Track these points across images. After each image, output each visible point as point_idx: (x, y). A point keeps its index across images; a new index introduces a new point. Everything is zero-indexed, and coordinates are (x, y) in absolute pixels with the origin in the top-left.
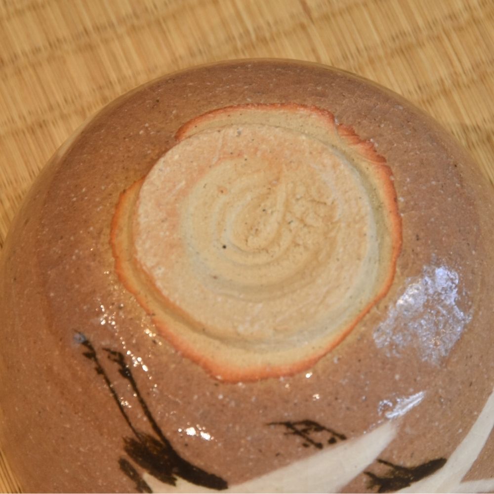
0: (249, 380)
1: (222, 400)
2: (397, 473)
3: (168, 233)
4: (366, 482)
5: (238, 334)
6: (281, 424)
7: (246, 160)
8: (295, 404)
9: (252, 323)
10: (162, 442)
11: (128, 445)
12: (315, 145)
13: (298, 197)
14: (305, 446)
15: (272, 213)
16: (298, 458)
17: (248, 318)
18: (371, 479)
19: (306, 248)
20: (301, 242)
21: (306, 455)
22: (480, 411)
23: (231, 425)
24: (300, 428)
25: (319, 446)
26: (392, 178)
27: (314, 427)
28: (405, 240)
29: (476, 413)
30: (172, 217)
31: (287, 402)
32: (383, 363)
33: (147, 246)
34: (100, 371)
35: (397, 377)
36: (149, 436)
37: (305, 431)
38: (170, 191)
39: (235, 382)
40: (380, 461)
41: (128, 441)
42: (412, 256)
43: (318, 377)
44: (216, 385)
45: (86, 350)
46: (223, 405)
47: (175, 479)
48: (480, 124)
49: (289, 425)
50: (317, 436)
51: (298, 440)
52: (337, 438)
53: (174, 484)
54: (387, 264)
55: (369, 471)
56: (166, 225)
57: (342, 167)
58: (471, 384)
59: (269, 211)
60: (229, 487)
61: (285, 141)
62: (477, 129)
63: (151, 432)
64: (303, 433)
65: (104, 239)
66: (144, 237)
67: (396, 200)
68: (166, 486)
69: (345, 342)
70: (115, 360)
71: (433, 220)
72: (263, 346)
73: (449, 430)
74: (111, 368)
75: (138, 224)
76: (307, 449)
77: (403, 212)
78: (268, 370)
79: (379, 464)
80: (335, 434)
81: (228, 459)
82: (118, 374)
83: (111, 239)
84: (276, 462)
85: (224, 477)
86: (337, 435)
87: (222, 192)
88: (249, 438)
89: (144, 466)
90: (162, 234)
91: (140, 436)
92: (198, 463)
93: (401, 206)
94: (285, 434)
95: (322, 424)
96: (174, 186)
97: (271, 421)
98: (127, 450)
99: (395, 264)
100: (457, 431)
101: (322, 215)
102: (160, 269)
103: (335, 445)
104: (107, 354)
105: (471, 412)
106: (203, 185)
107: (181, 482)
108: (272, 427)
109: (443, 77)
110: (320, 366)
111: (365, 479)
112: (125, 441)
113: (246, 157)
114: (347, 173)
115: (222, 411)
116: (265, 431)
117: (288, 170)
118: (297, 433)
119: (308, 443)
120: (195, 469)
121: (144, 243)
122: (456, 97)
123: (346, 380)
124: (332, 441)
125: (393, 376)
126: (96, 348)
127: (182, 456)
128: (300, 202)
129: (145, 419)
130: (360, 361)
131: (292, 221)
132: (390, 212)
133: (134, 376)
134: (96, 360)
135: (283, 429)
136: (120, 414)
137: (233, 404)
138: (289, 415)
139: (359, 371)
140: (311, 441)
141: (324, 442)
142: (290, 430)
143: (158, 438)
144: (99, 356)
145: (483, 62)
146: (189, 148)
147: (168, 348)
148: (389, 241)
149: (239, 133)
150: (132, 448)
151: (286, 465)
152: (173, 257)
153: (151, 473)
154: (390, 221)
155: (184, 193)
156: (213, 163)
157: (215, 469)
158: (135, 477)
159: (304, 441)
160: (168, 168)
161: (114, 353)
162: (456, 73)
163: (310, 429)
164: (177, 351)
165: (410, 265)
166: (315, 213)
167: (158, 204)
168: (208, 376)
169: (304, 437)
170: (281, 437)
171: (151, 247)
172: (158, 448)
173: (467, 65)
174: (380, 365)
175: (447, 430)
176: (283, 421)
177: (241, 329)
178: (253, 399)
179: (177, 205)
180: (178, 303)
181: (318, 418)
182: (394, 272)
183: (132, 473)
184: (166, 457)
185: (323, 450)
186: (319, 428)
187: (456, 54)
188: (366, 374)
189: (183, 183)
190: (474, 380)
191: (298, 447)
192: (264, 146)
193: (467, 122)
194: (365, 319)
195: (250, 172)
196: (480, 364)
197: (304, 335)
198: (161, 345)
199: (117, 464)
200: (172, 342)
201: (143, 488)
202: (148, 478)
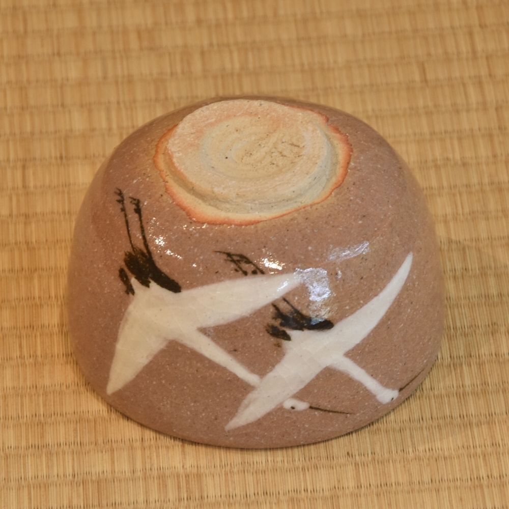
0: (212, 223)
1: (191, 231)
2: (295, 315)
3: (192, 139)
4: (271, 313)
5: (213, 192)
6: (224, 253)
7: (259, 118)
8: (237, 243)
9: (224, 189)
10: (147, 254)
11: (127, 257)
12: (306, 119)
13: (284, 141)
14: (236, 270)
15: (264, 147)
17: (223, 186)
18: (276, 311)
19: (277, 166)
20: (275, 163)
21: (235, 277)
22: (366, 303)
23: (192, 247)
24: (235, 258)
25: (245, 273)
26: (351, 153)
27: (245, 260)
28: (345, 182)
29: (362, 302)
30: (199, 133)
31: (232, 240)
32: (303, 237)
33: (176, 142)
34: (123, 210)
35: (310, 248)
36: (140, 250)
37: (238, 261)
38: (204, 121)
39: (203, 223)
40: (285, 300)
41: (128, 254)
42: (346, 191)
43: (257, 231)
44: (191, 223)
45: (119, 198)
46: (191, 235)
47: (150, 282)
48: (461, 241)
49: (229, 255)
50: (245, 266)
51: (233, 266)
52: (258, 271)
53: (148, 286)
54: (328, 190)
55: (276, 304)
56: (193, 136)
57: (318, 132)
58: (362, 278)
59: (263, 146)
60: (182, 290)
61: (288, 114)
62: (458, 242)
63: (142, 247)
64: (237, 262)
65: (154, 143)
66: (176, 137)
67: (348, 163)
68: (144, 287)
69: (282, 218)
70: (134, 204)
71: (369, 180)
72: (228, 206)
73: (338, 302)
74: (130, 208)
75: (176, 132)
76: (237, 273)
77: (350, 169)
78: (226, 220)
79: (283, 301)
80: (258, 268)
81: (185, 269)
82: (133, 211)
83: (158, 144)
84: (215, 277)
85: (180, 283)
86: (259, 269)
87: (237, 131)
88: (201, 258)
89: (133, 272)
90: (188, 139)
91: (135, 250)
92: (165, 270)
93: (350, 166)
94: (225, 260)
95: (251, 259)
96: (208, 120)
97: (219, 250)
98: (125, 261)
99: (333, 191)
100: (345, 306)
101: (295, 152)
102: (179, 153)
103: (256, 276)
104: (131, 200)
105: (358, 299)
106: (227, 125)
107: (153, 285)
108: (218, 254)
109: (448, 213)
110: (260, 225)
111: (272, 309)
112: (126, 255)
113: (259, 116)
114: (320, 135)
115: (189, 238)
116: (213, 256)
117: (283, 127)
118: (233, 261)
119: (238, 269)
120: (163, 275)
121: (175, 140)
122: (451, 225)
123: (275, 238)
124: (254, 273)
125: (308, 246)
126: (125, 198)
127: (157, 265)
128: (283, 144)
130: (288, 230)
131: (274, 152)
132: (342, 167)
133: (142, 213)
134: (123, 204)
135: (225, 257)
136: (127, 235)
137: (197, 235)
138: (231, 250)
139: (285, 236)
140: (241, 269)
141: (249, 272)
142: (229, 258)
143: (145, 251)
144: (125, 202)
145: (478, 211)
146: (226, 105)
147: (169, 199)
148: (334, 180)
149: (261, 105)
150: (129, 259)
151: (220, 281)
152: (190, 150)
153: (136, 278)
154: (340, 171)
155: (212, 124)
156: (238, 114)
157: (175, 277)
158: (127, 282)
159: (236, 267)
160: (208, 112)
161: (135, 200)
162: (457, 214)
163: (242, 261)
164: (173, 202)
165: (342, 194)
166: (291, 150)
167: (193, 126)
168: (188, 217)
169: (237, 264)
170: (222, 261)
171: (178, 143)
172: (144, 258)
173: (467, 210)
174: (301, 237)
175: (337, 301)
176: (226, 252)
177: (216, 190)
178: (211, 235)
179: (205, 128)
180: (182, 171)
181: (249, 255)
182: (331, 194)
183: (125, 279)
184: (148, 265)
185: (247, 277)
186: (248, 261)
187: (462, 203)
188: (289, 239)
189: (213, 120)
190: (365, 277)
191: (232, 270)
192: (274, 114)
193: (453, 237)
194: (301, 211)
195: (259, 125)
196: (373, 269)
197: (256, 204)
198: (165, 197)
199: (118, 272)
200: (172, 196)
201: (130, 290)
202: (134, 281)
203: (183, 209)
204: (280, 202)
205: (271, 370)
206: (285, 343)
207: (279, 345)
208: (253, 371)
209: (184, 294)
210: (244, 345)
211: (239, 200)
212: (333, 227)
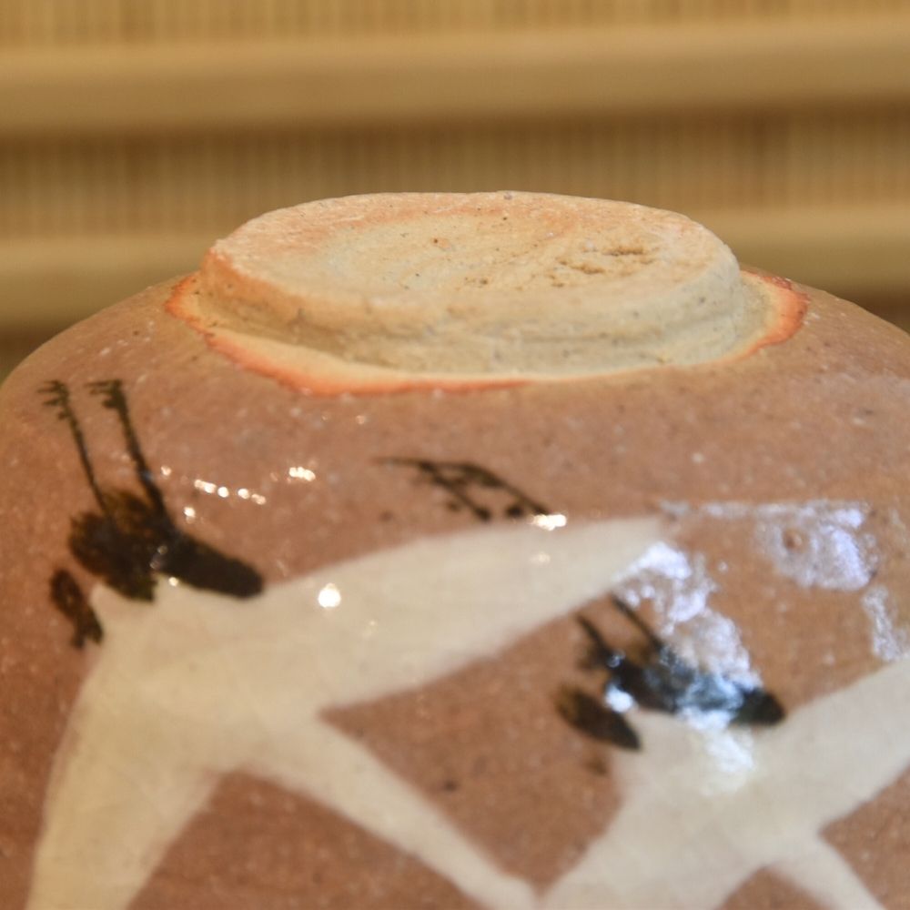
1: (296, 417)
3: (292, 241)
5: (369, 310)
6: (411, 462)
8: (453, 433)
11: (77, 529)
14: (453, 507)
16: (433, 530)
18: (590, 644)
20: (567, 282)
23: (300, 455)
24: (449, 474)
25: (484, 515)
27: (481, 477)
31: (434, 427)
32: (674, 428)
34: (66, 414)
35: (698, 458)
36: (123, 493)
38: (327, 219)
40: (618, 604)
41: (81, 520)
44: (295, 399)
46: (297, 425)
47: (155, 584)
49: (427, 467)
50: (482, 495)
51: (440, 495)
52: (526, 506)
53: (149, 597)
55: (589, 618)
60: (265, 589)
64: (454, 484)
68: (134, 607)
70: (102, 392)
72: (418, 350)
76: (455, 516)
79: (614, 609)
80: (525, 500)
81: (276, 519)
84: (379, 531)
86: (529, 501)
87: (436, 242)
88: (333, 479)
89: (97, 570)
91: (105, 500)
94: (414, 481)
95: (501, 474)
96: (340, 217)
97: (392, 454)
98: (72, 543)
99: (761, 346)
100: (824, 655)
103: (520, 521)
106: (401, 232)
108: (391, 465)
112: (73, 523)
113: (506, 215)
115: (290, 433)
116: (371, 473)
119: (459, 503)
121: (237, 240)
123: (580, 423)
124: (515, 512)
125: (692, 452)
126: (71, 390)
129: (126, 457)
133: (129, 402)
134: (65, 403)
135: (413, 472)
137: (318, 424)
138: (436, 451)
139: (614, 421)
140: (467, 502)
141: (497, 510)
142: (427, 476)
143: (140, 492)
144: (73, 398)
147: (219, 361)
150: (84, 535)
151: (399, 542)
152: (286, 253)
153: (109, 583)
155: (355, 225)
159: (450, 498)
160: (341, 207)
161: (105, 384)
163: (473, 479)
164: (235, 365)
166: (616, 261)
168: (284, 388)
169: (454, 491)
170: (402, 485)
172: (136, 516)
174: (665, 428)
176: (417, 458)
177: (378, 303)
179: (331, 228)
180: (262, 278)
181: (496, 464)
182: (755, 352)
183: (69, 600)
184: (148, 533)
185: (491, 525)
186: (492, 481)
189: (360, 218)
191: (438, 507)
195: (506, 231)
197: (511, 339)
198: (207, 360)
199: (46, 588)
200: (230, 356)
201: (88, 629)
202: (102, 597)
203: (269, 375)
204: (591, 339)
205: (573, 863)
206: (621, 760)
207: (599, 768)
208: (511, 866)
209: (275, 598)
210: (480, 765)
211: (456, 328)
212: (770, 417)
